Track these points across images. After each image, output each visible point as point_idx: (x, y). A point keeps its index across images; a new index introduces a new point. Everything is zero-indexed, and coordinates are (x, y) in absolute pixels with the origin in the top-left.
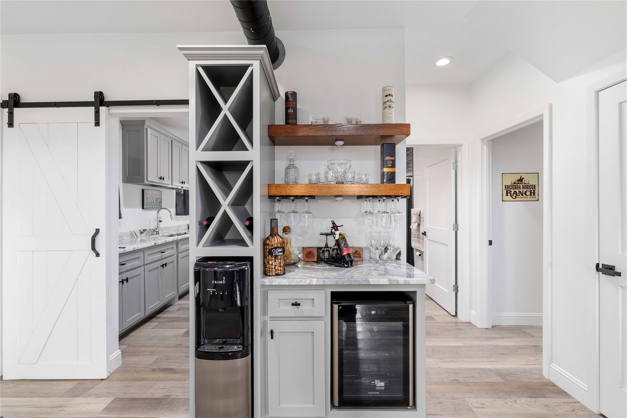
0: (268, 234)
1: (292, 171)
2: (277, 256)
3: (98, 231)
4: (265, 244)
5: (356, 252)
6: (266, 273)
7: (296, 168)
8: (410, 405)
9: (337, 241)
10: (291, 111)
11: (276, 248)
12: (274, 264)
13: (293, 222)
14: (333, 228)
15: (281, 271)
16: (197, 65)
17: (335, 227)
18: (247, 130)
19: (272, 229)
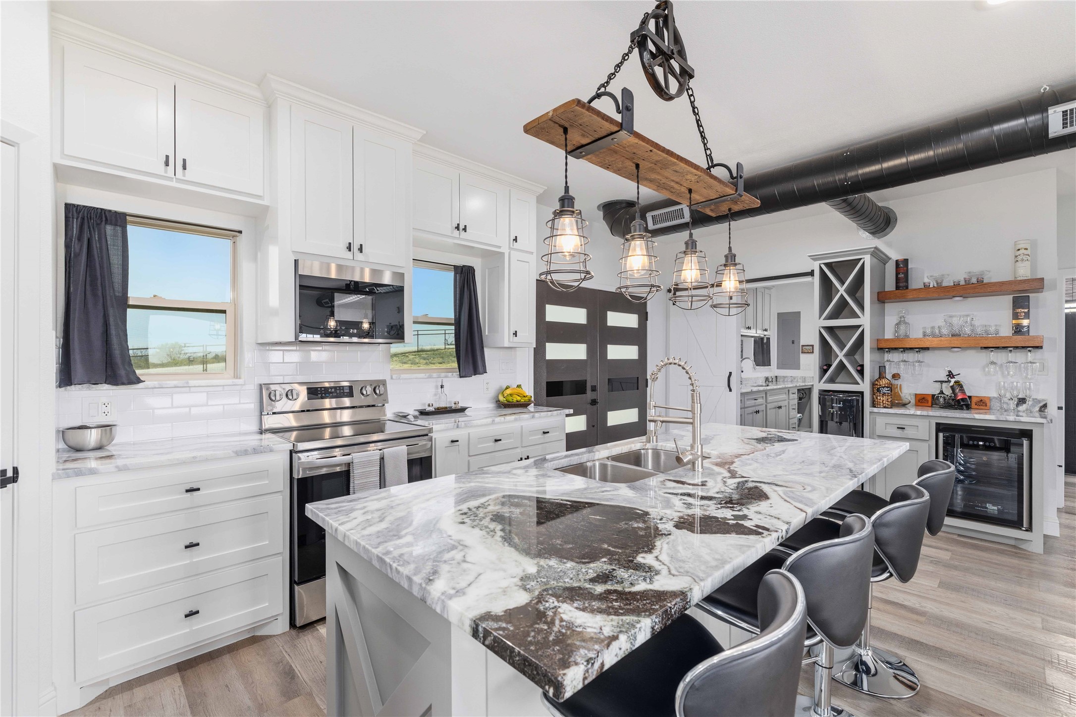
0: (877, 376)
1: (902, 327)
2: (885, 393)
3: (730, 373)
4: (873, 385)
5: (981, 401)
6: (874, 404)
7: (906, 323)
8: (1024, 527)
9: (952, 387)
10: (901, 276)
11: (884, 387)
12: (882, 399)
13: (902, 370)
14: (949, 375)
15: (888, 404)
16: (820, 264)
17: (951, 375)
18: (858, 295)
19: (880, 374)
